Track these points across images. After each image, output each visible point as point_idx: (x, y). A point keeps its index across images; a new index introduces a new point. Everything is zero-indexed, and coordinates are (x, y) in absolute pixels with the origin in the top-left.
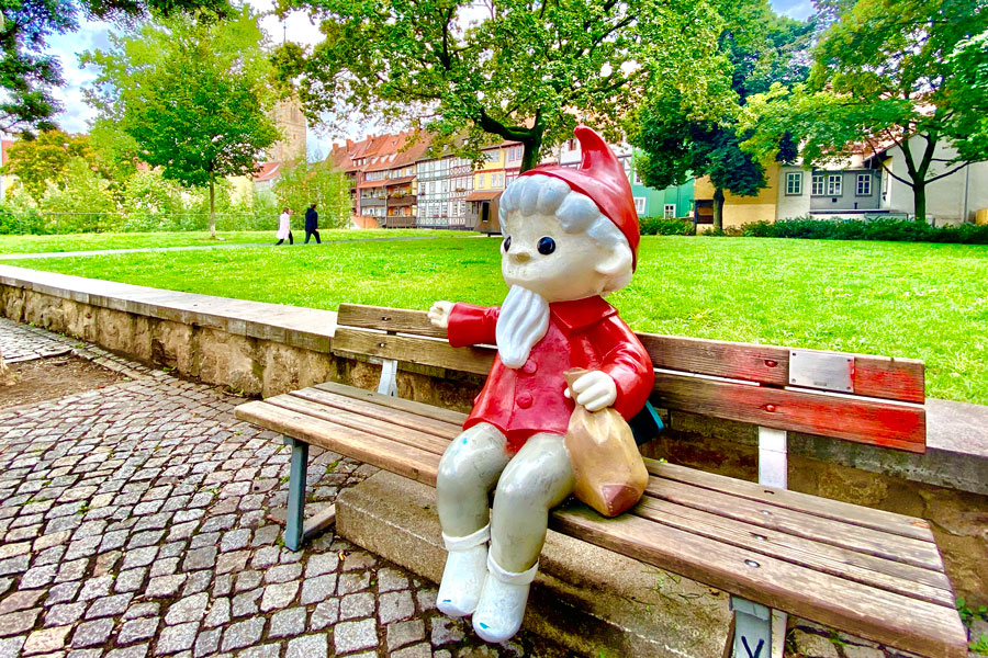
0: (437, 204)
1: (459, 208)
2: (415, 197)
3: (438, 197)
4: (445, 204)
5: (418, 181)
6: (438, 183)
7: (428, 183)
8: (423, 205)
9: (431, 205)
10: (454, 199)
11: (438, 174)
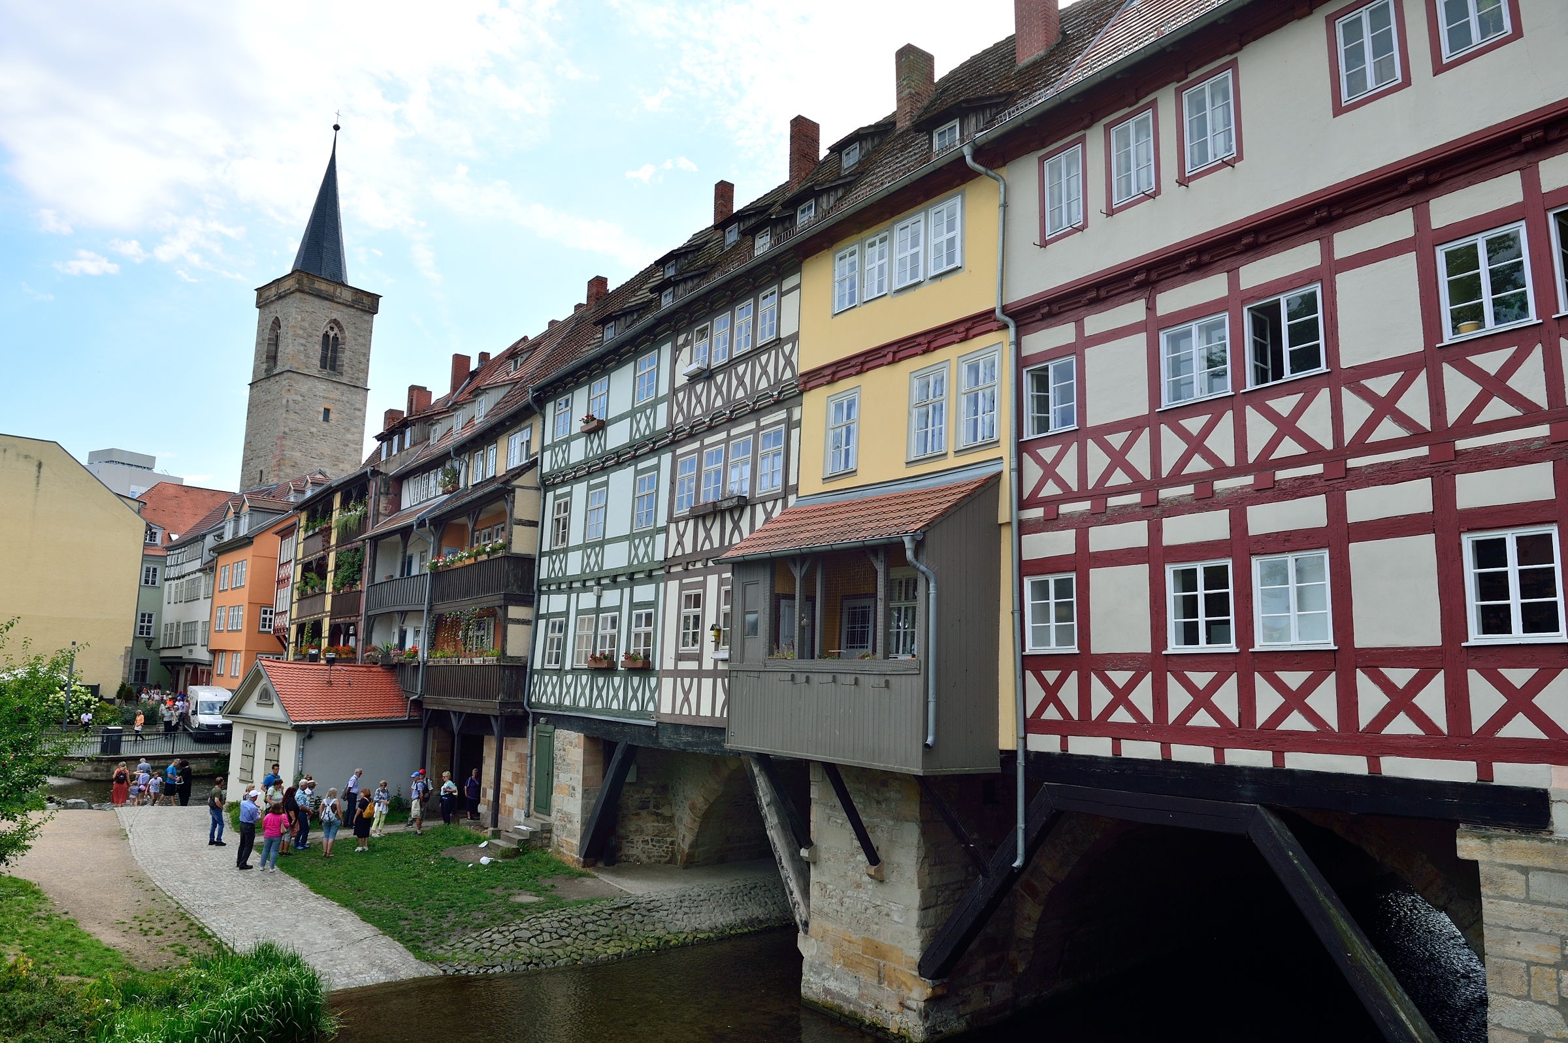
0: (611, 598)
1: (710, 619)
2: (528, 563)
3: (616, 558)
4: (644, 593)
5: (546, 485)
6: (622, 480)
7: (580, 489)
8: (555, 603)
9: (588, 600)
10: (687, 562)
11: (617, 437)
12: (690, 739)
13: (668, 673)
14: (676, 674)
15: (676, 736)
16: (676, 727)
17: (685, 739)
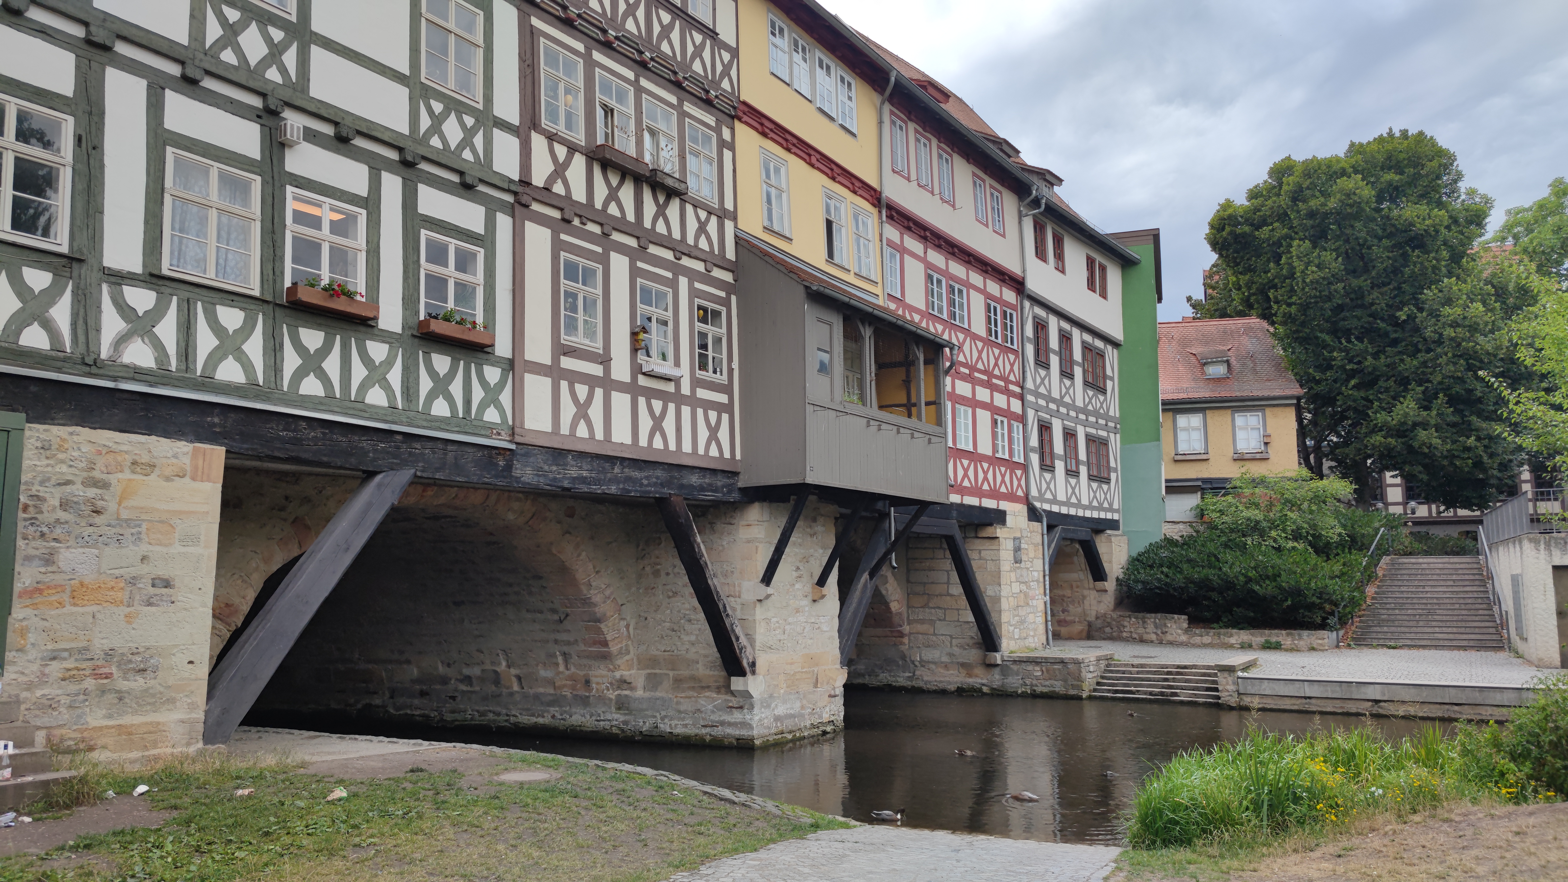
1: (620, 314)
10: (575, 213)
12: (585, 474)
13: (538, 369)
14: (554, 372)
15: (554, 468)
16: (558, 454)
17: (573, 472)
